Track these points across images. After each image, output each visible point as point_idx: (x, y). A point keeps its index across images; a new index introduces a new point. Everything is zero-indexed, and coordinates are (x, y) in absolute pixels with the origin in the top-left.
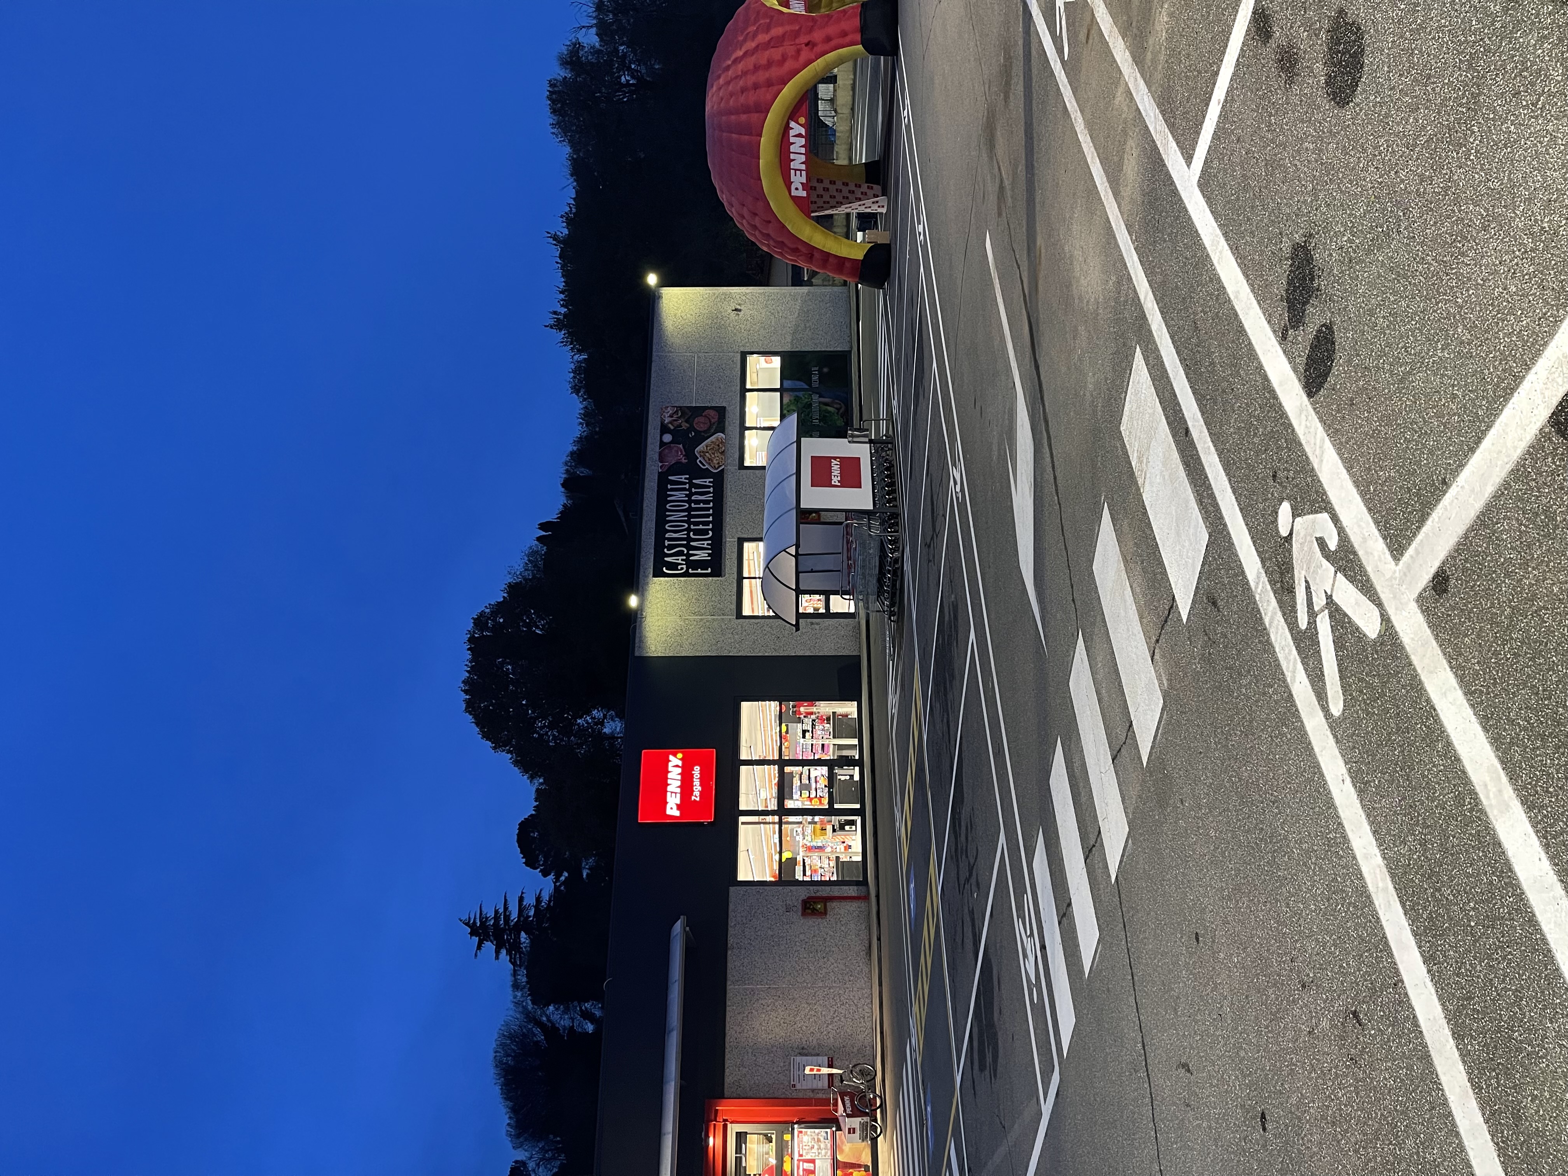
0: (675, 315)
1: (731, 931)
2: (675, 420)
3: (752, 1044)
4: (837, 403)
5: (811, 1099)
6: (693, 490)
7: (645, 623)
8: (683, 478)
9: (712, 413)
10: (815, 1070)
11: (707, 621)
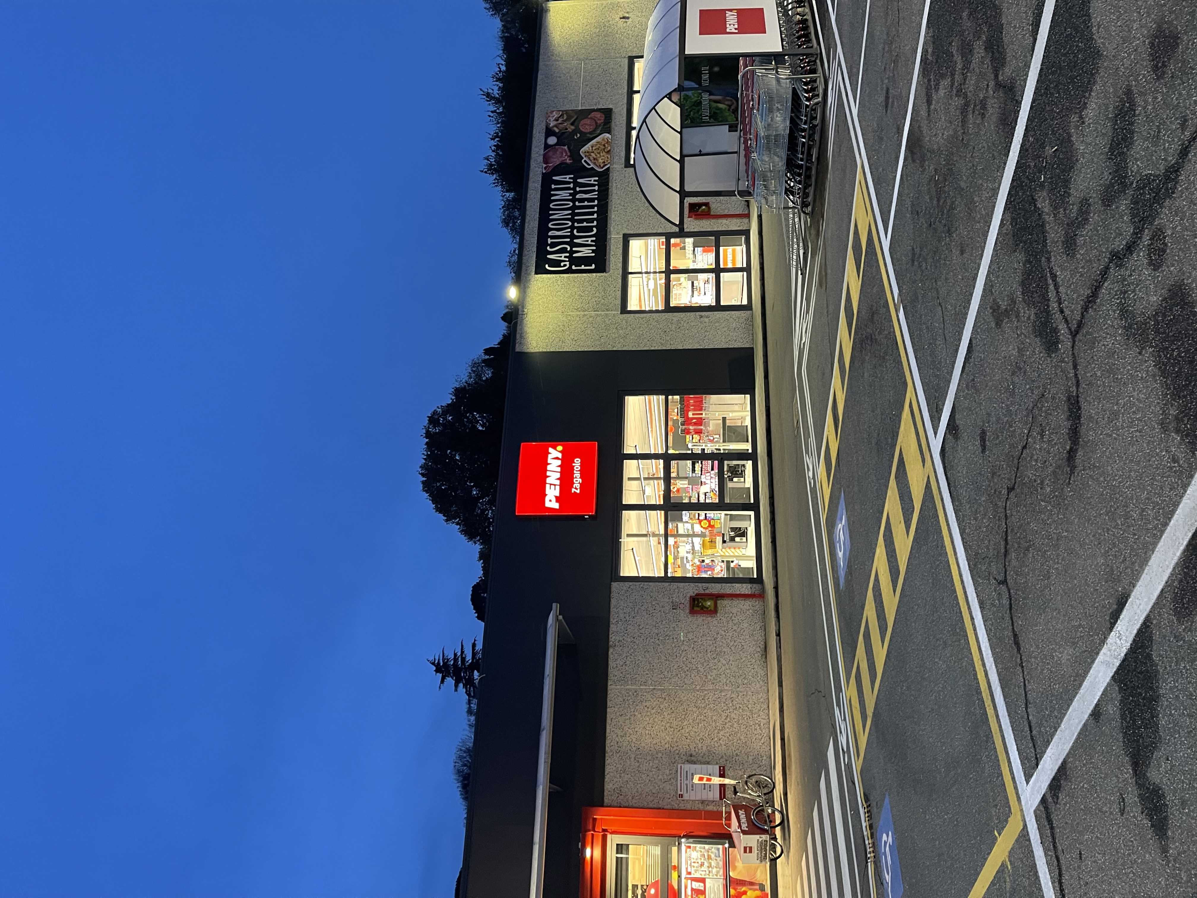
0: (562, 26)
1: (613, 628)
2: (560, 123)
3: (634, 749)
4: (728, 100)
5: (699, 811)
6: (578, 189)
7: (527, 319)
8: (568, 178)
9: (598, 115)
10: (705, 779)
11: (591, 317)
